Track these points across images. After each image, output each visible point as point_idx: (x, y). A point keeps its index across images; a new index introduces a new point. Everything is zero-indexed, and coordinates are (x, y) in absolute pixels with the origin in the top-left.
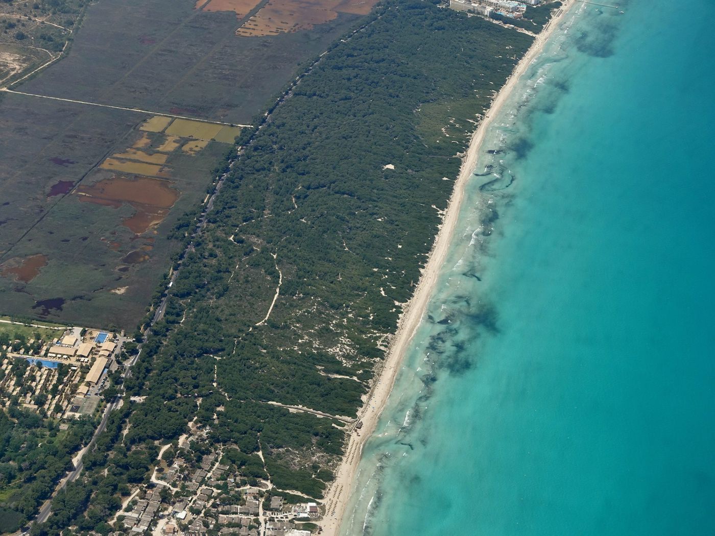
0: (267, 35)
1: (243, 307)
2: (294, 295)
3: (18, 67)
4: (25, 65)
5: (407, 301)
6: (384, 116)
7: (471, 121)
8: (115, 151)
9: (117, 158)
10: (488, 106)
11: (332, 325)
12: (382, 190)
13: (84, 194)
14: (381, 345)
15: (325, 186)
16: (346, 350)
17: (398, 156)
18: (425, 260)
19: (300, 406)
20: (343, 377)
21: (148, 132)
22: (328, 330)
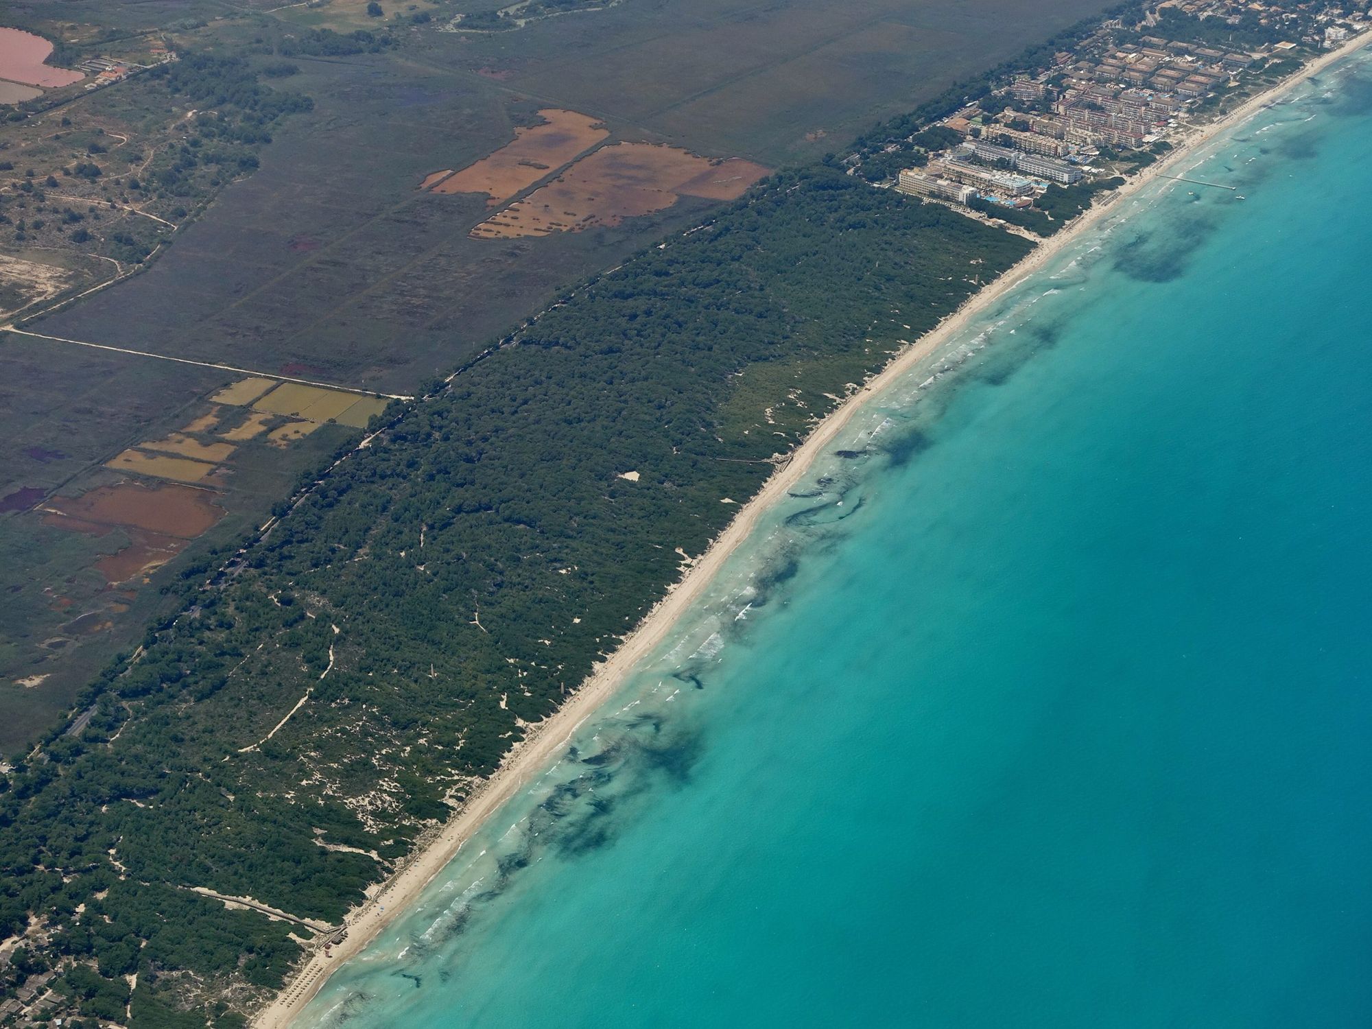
0: (525, 236)
1: (235, 719)
2: (332, 701)
3: (51, 289)
4: (65, 286)
5: (542, 720)
6: (664, 385)
7: (830, 396)
8: (145, 438)
9: (144, 451)
10: (878, 370)
11: (378, 756)
12: (594, 518)
13: (53, 511)
14: (451, 797)
15: (490, 508)
16: (383, 802)
17: (655, 457)
18: (611, 647)
19: (248, 898)
20: (354, 850)
21: (223, 404)
22: (366, 764)
